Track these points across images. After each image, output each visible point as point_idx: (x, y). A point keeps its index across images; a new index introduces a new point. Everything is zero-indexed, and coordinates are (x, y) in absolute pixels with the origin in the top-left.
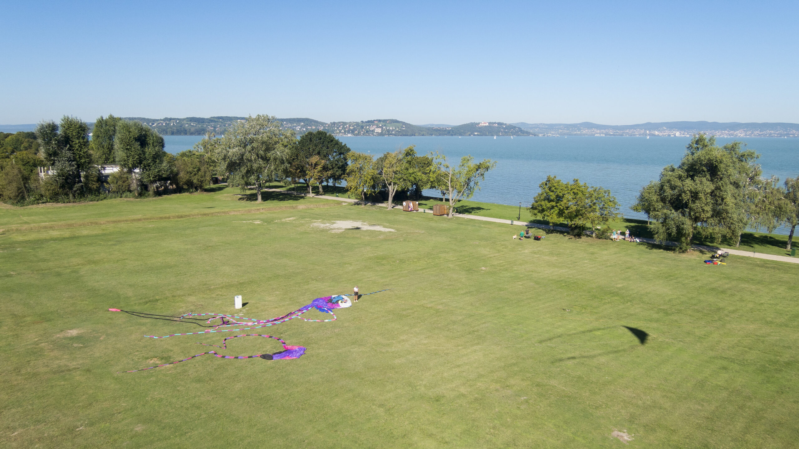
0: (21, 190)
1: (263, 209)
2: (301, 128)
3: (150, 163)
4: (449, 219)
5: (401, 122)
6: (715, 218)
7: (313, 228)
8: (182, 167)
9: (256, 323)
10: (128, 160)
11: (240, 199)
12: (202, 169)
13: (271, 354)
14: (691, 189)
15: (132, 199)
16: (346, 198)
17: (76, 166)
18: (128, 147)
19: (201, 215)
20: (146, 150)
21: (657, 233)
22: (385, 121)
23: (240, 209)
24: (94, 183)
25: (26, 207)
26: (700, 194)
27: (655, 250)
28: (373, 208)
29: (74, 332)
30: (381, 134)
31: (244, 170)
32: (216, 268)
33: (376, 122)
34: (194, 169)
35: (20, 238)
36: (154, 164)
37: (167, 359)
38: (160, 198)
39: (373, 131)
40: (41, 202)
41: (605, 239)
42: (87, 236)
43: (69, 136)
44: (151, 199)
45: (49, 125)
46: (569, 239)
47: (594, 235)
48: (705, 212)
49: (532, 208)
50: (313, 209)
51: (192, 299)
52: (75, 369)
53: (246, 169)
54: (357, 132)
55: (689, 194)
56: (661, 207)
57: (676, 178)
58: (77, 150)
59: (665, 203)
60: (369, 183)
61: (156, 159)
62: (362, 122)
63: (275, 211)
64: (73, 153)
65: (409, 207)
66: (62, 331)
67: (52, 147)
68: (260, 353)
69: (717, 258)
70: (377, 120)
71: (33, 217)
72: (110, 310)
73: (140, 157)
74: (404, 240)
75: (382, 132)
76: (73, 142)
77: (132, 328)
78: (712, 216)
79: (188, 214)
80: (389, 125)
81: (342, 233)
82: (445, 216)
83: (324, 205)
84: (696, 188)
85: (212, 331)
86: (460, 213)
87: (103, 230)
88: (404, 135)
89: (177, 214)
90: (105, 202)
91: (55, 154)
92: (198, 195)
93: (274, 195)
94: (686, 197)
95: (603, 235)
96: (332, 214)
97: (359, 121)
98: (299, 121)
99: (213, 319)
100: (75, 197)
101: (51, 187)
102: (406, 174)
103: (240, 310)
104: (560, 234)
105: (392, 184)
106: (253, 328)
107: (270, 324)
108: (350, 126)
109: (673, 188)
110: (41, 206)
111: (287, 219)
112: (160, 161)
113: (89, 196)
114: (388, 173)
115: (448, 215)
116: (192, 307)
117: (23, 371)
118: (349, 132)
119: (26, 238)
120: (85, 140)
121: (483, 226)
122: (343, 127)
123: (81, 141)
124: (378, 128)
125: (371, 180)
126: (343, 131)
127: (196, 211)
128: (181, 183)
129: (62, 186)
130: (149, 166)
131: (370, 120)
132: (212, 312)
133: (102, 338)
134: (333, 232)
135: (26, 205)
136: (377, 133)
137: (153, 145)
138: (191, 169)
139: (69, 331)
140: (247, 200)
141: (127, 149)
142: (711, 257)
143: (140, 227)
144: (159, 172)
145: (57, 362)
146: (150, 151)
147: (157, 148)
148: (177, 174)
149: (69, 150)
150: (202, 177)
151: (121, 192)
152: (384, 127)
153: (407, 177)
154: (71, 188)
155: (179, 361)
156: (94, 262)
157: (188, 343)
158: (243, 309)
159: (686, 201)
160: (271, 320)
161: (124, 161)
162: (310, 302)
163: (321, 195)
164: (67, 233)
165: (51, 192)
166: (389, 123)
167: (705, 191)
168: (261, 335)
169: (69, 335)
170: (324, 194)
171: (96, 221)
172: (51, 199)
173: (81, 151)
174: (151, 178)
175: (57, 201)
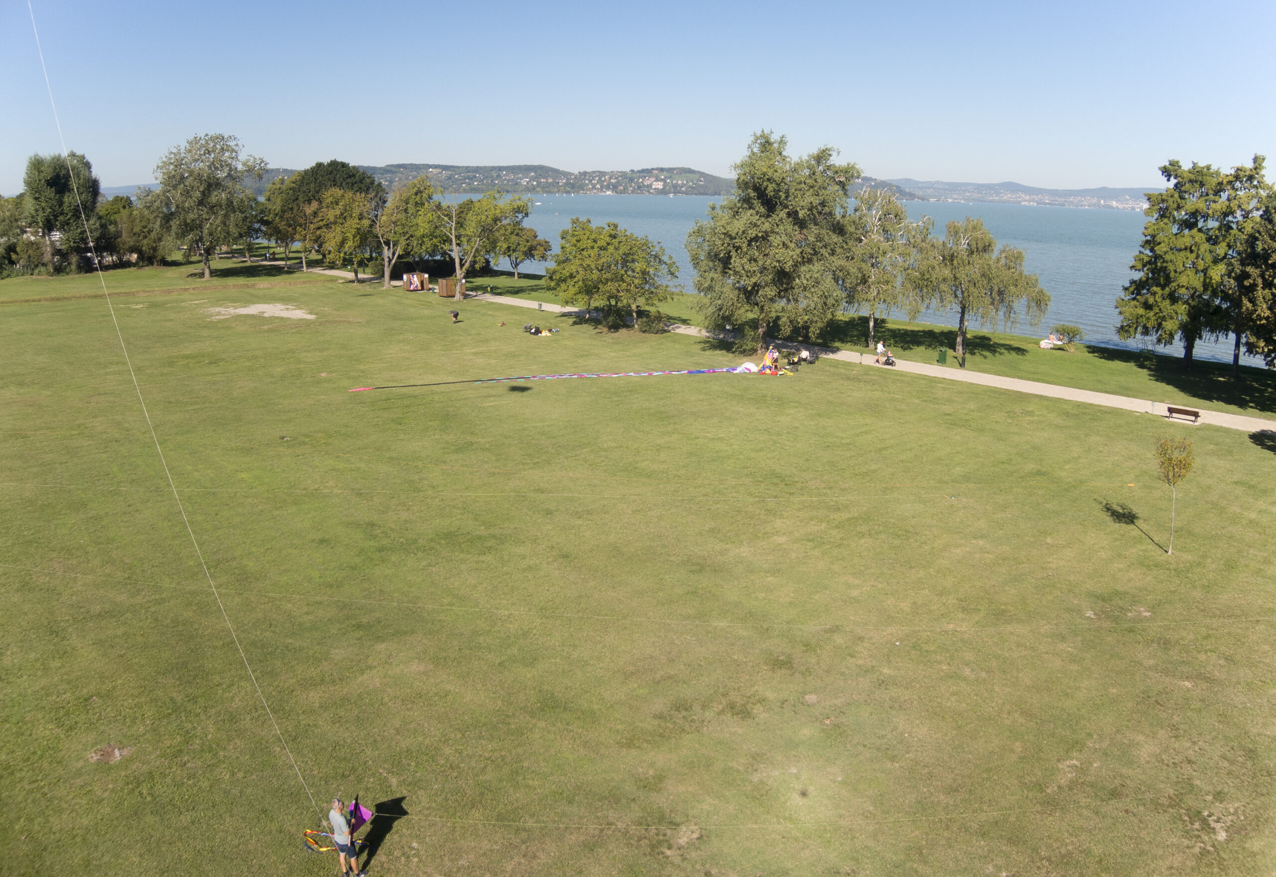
2: (530, 181)
3: (69, 219)
5: (699, 172)
10: (37, 215)
15: (46, 278)
18: (37, 195)
20: (65, 199)
22: (670, 170)
28: (368, 287)
30: (663, 192)
33: (655, 172)
36: (74, 221)
38: (88, 275)
39: (650, 186)
41: (652, 332)
44: (72, 277)
47: (636, 326)
54: (622, 188)
61: (80, 213)
62: (632, 171)
65: (411, 284)
70: (657, 169)
75: (664, 188)
80: (676, 176)
88: (701, 194)
95: (648, 326)
97: (628, 170)
98: (527, 169)
105: (391, 243)
108: (610, 178)
118: (608, 188)
122: (600, 179)
124: (658, 181)
126: (598, 186)
130: (68, 224)
131: (645, 168)
136: (655, 189)
137: (78, 191)
141: (35, 198)
144: (81, 232)
146: (71, 199)
147: (84, 197)
151: (33, 266)
152: (668, 181)
174: (72, 244)
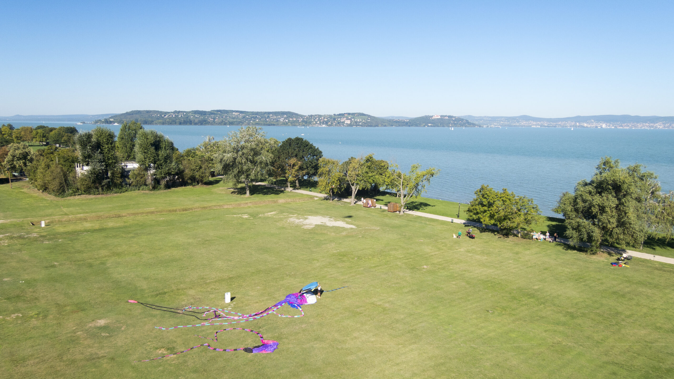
0: (62, 185)
1: (250, 203)
2: (284, 120)
3: (162, 163)
4: (401, 216)
5: (367, 115)
6: (619, 228)
7: (289, 223)
8: (187, 165)
9: (241, 318)
10: (145, 161)
11: (233, 192)
12: (203, 166)
13: (251, 347)
14: (599, 204)
15: (147, 192)
16: (318, 192)
17: (105, 166)
18: (146, 151)
19: (201, 208)
20: (160, 153)
21: (571, 237)
22: (353, 114)
23: (232, 203)
24: (118, 179)
25: (65, 198)
26: (607, 209)
27: (569, 251)
28: (339, 203)
29: (102, 322)
30: (350, 125)
31: (236, 171)
32: (212, 262)
33: (346, 115)
34: (197, 167)
35: (61, 230)
36: (165, 164)
37: (172, 350)
38: (169, 190)
39: (344, 122)
40: (77, 194)
41: (529, 239)
42: (113, 228)
43: (100, 142)
44: (162, 191)
45: (86, 134)
46: (499, 238)
47: (519, 235)
48: (611, 223)
49: (468, 211)
50: (291, 204)
51: (192, 292)
52: (103, 357)
53: (238, 170)
54: (330, 123)
55: (597, 208)
56: (574, 216)
57: (587, 193)
58: (106, 153)
59: (578, 213)
60: (336, 183)
61: (167, 160)
62: (335, 115)
63: (260, 205)
64: (103, 156)
65: (368, 204)
66: (93, 320)
67: (87, 151)
68: (243, 347)
69: (622, 260)
70: (346, 114)
71: (71, 209)
72: (130, 301)
73: (155, 159)
74: (363, 237)
75: (351, 123)
76: (103, 146)
77: (146, 319)
78: (617, 227)
79: (190, 207)
80: (357, 117)
81: (312, 229)
82: (398, 212)
83: (299, 199)
84: (603, 203)
85: (207, 324)
86: (410, 209)
87: (125, 222)
88: (369, 126)
89: (182, 207)
90: (126, 194)
91: (89, 156)
92: (200, 188)
93: (260, 189)
94: (595, 210)
95: (527, 236)
96: (305, 209)
97: (332, 114)
98: (283, 113)
99: (208, 312)
100: (103, 190)
101: (85, 182)
102: (366, 177)
103: (229, 305)
104: (491, 233)
105: (355, 184)
106: (238, 322)
107: (251, 319)
108: (324, 118)
109: (584, 201)
110: (77, 197)
111: (269, 214)
112: (170, 161)
113: (114, 189)
114: (351, 176)
115: (400, 212)
116: (192, 301)
117: (65, 359)
118: (323, 123)
119: (66, 230)
120: (112, 146)
121: (428, 223)
122: (319, 119)
123: (110, 146)
124: (348, 120)
125: (337, 181)
126: (318, 122)
127: (197, 205)
128: (186, 178)
129: (94, 182)
130: (161, 165)
131: (341, 113)
132: (207, 305)
133: (123, 329)
134: (306, 227)
135: (66, 197)
136: (346, 124)
137: (165, 149)
138: (194, 167)
139: (98, 321)
140: (238, 194)
141: (145, 152)
142: (617, 260)
143: (153, 220)
144: (169, 170)
145: (90, 350)
146: (162, 153)
147: (168, 151)
148: (183, 171)
149: (100, 153)
150: (202, 174)
151: (139, 186)
152: (353, 119)
153: (367, 179)
154: (100, 183)
155: (181, 352)
156: (118, 254)
157: (188, 335)
158: (231, 303)
159: (595, 214)
160: (252, 314)
161: (142, 162)
162: (283, 298)
163: (298, 189)
164: (97, 225)
165: (85, 186)
166: (357, 116)
167: (611, 205)
168: (244, 329)
169: (98, 325)
170: (300, 189)
171: (119, 213)
172: (85, 192)
173: (109, 154)
174: (163, 175)
175: (89, 193)
